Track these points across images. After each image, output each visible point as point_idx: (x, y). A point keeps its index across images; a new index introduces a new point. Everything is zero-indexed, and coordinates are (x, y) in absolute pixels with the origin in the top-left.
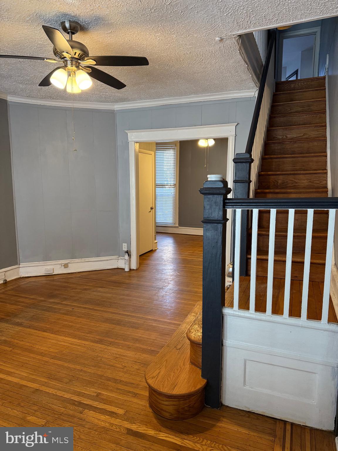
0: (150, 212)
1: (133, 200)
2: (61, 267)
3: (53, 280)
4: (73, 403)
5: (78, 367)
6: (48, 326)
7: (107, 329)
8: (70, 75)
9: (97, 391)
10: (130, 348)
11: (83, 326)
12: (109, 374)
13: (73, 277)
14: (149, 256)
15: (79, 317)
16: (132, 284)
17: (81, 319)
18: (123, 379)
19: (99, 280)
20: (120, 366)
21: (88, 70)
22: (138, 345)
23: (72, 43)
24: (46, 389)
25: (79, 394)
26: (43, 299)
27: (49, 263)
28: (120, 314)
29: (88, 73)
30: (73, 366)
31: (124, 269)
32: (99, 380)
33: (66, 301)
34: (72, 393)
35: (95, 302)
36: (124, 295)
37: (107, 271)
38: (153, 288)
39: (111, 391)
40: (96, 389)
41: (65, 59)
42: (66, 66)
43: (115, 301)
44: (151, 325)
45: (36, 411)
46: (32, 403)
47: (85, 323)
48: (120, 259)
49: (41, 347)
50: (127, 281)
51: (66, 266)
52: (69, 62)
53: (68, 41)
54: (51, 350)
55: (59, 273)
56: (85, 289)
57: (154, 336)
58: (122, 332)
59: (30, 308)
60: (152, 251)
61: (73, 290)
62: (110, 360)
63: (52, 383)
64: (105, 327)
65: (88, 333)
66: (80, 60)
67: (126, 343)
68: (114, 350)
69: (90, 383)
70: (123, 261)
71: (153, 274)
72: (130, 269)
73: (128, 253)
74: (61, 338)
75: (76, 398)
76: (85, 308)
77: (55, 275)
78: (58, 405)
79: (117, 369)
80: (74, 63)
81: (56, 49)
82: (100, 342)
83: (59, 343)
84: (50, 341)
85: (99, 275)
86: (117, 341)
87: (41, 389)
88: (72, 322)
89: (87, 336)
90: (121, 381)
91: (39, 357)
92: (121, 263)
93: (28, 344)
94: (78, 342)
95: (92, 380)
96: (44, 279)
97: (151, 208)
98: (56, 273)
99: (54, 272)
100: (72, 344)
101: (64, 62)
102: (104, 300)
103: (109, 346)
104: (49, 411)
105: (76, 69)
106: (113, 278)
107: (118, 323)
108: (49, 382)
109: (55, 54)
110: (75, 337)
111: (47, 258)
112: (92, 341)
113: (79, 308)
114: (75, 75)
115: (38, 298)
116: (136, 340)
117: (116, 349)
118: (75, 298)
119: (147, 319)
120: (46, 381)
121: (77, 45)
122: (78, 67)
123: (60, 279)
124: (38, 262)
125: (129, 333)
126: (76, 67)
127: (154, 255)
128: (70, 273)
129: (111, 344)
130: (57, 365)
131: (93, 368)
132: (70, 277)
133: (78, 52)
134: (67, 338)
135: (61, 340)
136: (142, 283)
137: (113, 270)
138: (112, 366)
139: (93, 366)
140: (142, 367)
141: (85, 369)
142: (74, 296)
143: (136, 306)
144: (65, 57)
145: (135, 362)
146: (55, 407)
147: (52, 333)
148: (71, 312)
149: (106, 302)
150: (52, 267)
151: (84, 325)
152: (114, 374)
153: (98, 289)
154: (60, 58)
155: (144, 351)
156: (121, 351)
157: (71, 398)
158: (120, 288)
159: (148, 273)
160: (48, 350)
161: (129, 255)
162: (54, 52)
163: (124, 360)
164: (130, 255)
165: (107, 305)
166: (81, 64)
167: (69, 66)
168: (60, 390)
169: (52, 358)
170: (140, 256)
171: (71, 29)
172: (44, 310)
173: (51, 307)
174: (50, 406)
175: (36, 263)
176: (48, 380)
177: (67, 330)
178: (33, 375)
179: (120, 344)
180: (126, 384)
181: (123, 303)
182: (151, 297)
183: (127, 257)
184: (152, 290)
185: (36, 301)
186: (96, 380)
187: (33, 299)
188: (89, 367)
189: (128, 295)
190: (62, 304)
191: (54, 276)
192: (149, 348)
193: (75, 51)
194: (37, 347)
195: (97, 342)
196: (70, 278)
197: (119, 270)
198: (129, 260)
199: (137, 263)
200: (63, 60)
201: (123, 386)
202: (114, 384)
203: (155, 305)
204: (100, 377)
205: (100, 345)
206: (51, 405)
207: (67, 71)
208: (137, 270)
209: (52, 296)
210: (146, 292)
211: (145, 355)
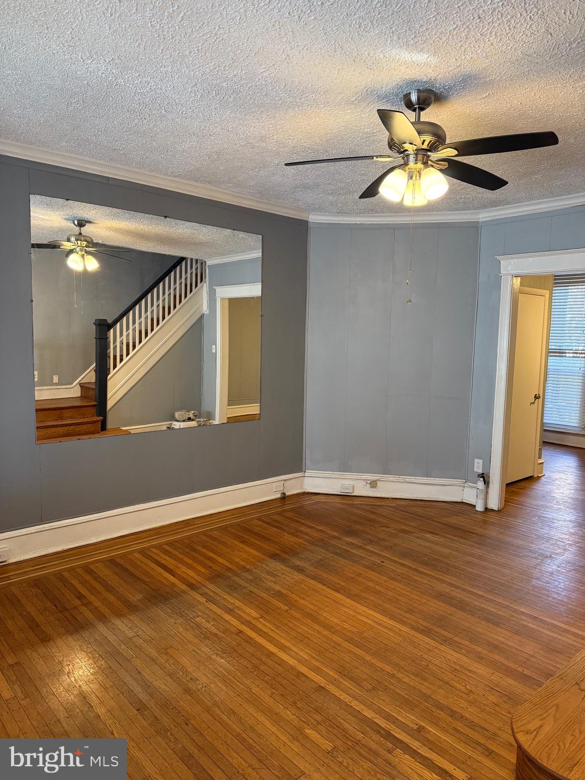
0: (534, 403)
1: (502, 380)
2: (366, 485)
3: (352, 506)
4: (378, 729)
5: (388, 668)
6: (342, 584)
7: (441, 612)
8: (411, 178)
9: (419, 721)
10: (482, 658)
11: (400, 598)
12: (440, 696)
13: (383, 505)
14: (524, 488)
15: (392, 579)
16: (490, 538)
17: (397, 584)
18: (467, 715)
19: (428, 519)
20: (462, 688)
21: (442, 165)
22: (497, 657)
23: (419, 127)
24: (335, 690)
25: (388, 717)
26: (335, 534)
27: (348, 475)
28: (464, 590)
29: (441, 170)
30: (379, 664)
31: (474, 506)
32: (424, 702)
33: (372, 546)
34: (377, 712)
35: (421, 558)
36: (473, 555)
37: (442, 504)
38: (530, 553)
39: (444, 730)
40: (417, 717)
41: (406, 152)
42: (406, 164)
43: (457, 564)
44: (525, 626)
45: (318, 723)
46: (313, 707)
47: (403, 592)
48: (467, 487)
49: (331, 617)
50: (479, 530)
51: (373, 484)
52: (412, 158)
53: (412, 123)
54: (346, 626)
55: (362, 495)
56: (404, 531)
57: (529, 648)
58: (468, 625)
59: (317, 545)
60: (531, 479)
61: (384, 528)
62: (444, 670)
63: (345, 683)
64: (436, 606)
65: (406, 612)
66: (430, 151)
67: (476, 647)
68: (452, 655)
69: (407, 704)
70: (474, 492)
71: (532, 524)
72: (486, 509)
73: (483, 477)
74: (362, 608)
75: (383, 723)
76: (403, 565)
77: (355, 496)
78: (354, 726)
79: (456, 692)
80: (420, 157)
81: (392, 139)
82: (427, 632)
83: (359, 617)
84: (344, 609)
85: (428, 509)
86: (457, 639)
87: (327, 687)
88: (380, 585)
89: (405, 617)
90: (462, 717)
91: (326, 633)
92: (470, 494)
93: (312, 607)
94: (388, 622)
95: (411, 699)
96: (338, 500)
97: (535, 397)
98: (357, 494)
99: (355, 491)
100: (380, 624)
101: (403, 158)
102: (437, 557)
103: (443, 644)
104: (338, 731)
105: (422, 166)
106: (454, 520)
107: (461, 606)
108: (341, 680)
109: (390, 147)
110: (384, 612)
111: (345, 467)
112: (413, 628)
113: (393, 563)
114: (420, 177)
115: (328, 532)
116: (495, 647)
117: (455, 654)
118: (387, 543)
119: (516, 611)
120: (336, 676)
121: (427, 128)
122: (425, 164)
123: (363, 504)
124: (332, 473)
125: (480, 630)
126: (422, 163)
127: (535, 487)
128: (379, 498)
129: (446, 641)
130: (355, 654)
131: (413, 677)
132: (379, 504)
133: (428, 138)
134: (371, 612)
135: (363, 613)
136: (509, 539)
137: (454, 504)
138: (447, 683)
139: (414, 674)
140: (505, 702)
141: (400, 675)
142: (384, 539)
143: (496, 581)
144: (407, 150)
145: (492, 688)
146: (348, 726)
147: (348, 597)
148: (380, 566)
149: (440, 562)
150: (351, 483)
151: (400, 595)
152: (451, 700)
153: (425, 535)
154: (398, 152)
155: (508, 672)
156: (465, 659)
157: (375, 720)
158: (467, 542)
159: (521, 521)
160: (341, 624)
161: (486, 483)
162: (389, 143)
163: (470, 678)
164: (488, 483)
165: (441, 569)
166: (431, 158)
167: (412, 164)
168: (357, 700)
169: (347, 641)
170: (507, 484)
171: (419, 103)
172: (337, 554)
173: (348, 551)
174: (340, 722)
175: (328, 474)
176: (339, 675)
177: (372, 598)
178: (317, 660)
179: (464, 646)
180: (473, 726)
181: (470, 569)
182: (527, 569)
183: (481, 484)
184: (528, 556)
185: (326, 536)
186: (418, 701)
187: (321, 531)
188: (406, 673)
189: (480, 557)
190: (365, 549)
191: (354, 498)
192: (520, 670)
193: (424, 137)
194: (324, 615)
195: (422, 632)
196: (379, 506)
197: (465, 507)
198: (484, 491)
199: (500, 499)
200: (402, 155)
201: (465, 727)
202: (450, 719)
203: (534, 587)
204: (426, 698)
205: (427, 639)
206: (342, 721)
207: (407, 172)
208: (499, 511)
209: (351, 533)
210: (517, 558)
211: (510, 681)
